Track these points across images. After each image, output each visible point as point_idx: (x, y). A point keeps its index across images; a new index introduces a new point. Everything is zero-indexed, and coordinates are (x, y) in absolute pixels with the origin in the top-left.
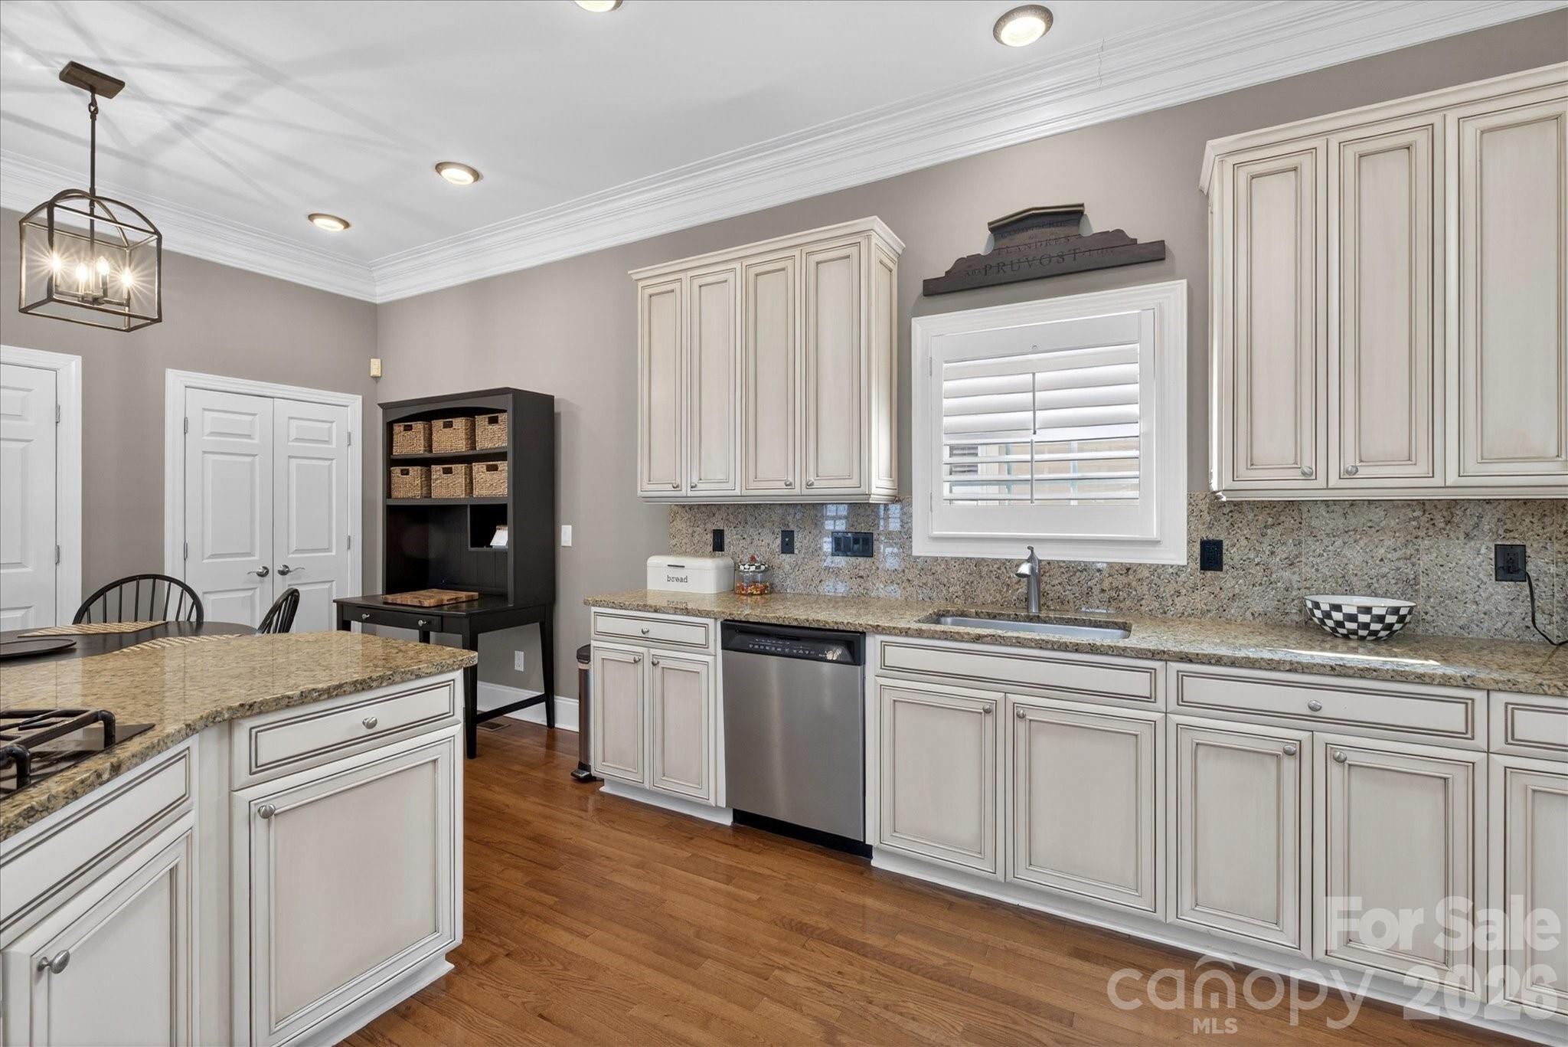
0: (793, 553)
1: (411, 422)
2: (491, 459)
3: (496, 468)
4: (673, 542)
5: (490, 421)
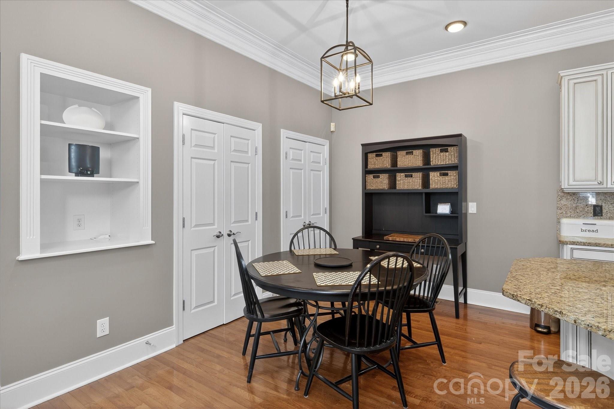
1: (381, 152)
2: (444, 170)
3: (447, 174)
4: (560, 211)
5: (442, 151)
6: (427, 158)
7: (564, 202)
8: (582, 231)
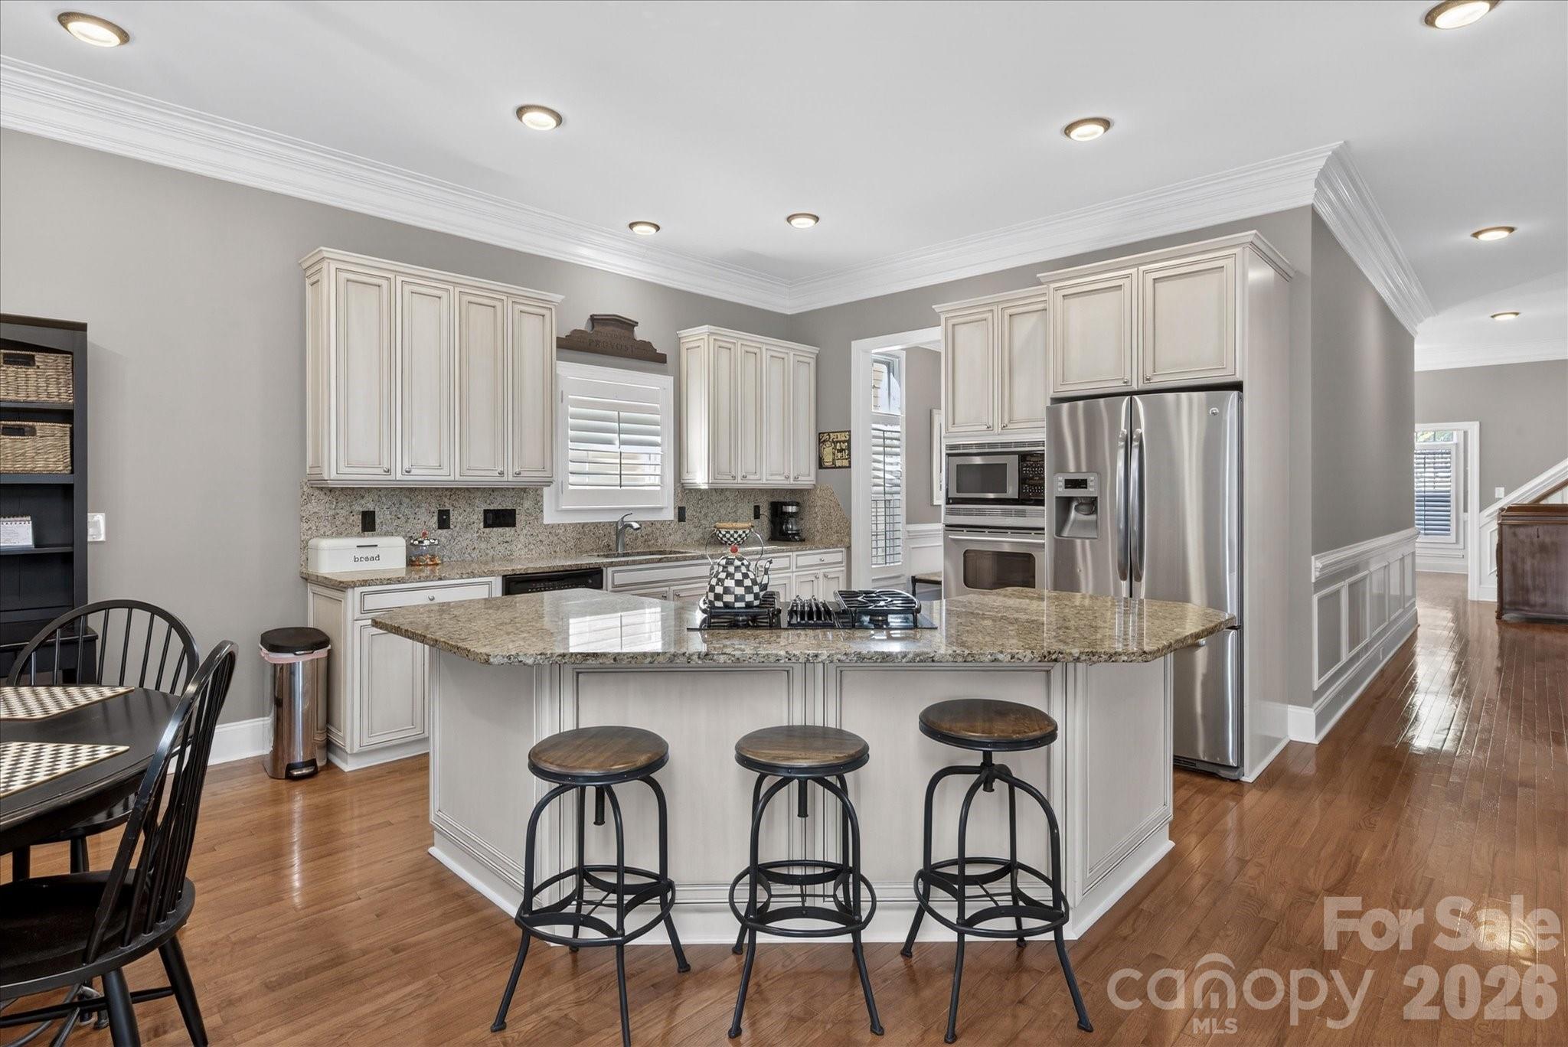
0: (449, 528)
2: (17, 416)
3: (30, 432)
4: (306, 526)
5: (9, 361)
7: (319, 506)
8: (356, 559)
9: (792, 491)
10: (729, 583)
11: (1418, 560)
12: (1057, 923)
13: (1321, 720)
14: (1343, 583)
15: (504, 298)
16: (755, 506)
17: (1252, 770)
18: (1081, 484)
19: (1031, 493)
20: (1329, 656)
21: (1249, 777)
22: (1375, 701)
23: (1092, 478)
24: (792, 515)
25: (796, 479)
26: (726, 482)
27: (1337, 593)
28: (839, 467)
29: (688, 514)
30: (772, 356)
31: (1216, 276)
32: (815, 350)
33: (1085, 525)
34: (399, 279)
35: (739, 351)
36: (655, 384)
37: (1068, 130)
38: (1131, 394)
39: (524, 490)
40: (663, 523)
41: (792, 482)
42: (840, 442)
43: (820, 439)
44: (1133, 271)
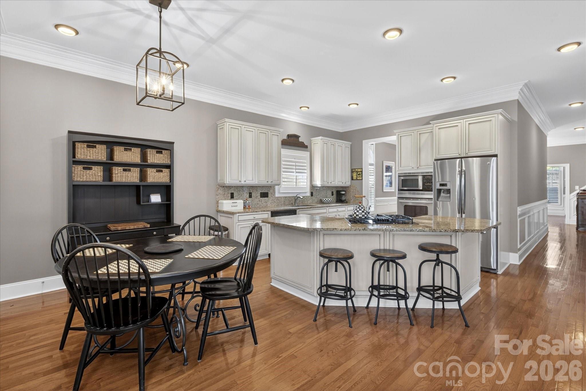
0: (252, 198)
1: (95, 144)
2: (159, 167)
3: (162, 171)
4: (217, 197)
5: (157, 152)
6: (144, 157)
7: (220, 191)
8: (232, 206)
9: (342, 187)
10: (360, 212)
11: (548, 211)
12: (458, 299)
13: (520, 257)
14: (526, 216)
15: (268, 131)
16: (332, 192)
17: (500, 270)
18: (445, 185)
19: (427, 188)
20: (522, 239)
21: (500, 272)
22: (536, 253)
23: (448, 183)
24: (343, 194)
25: (345, 183)
26: (326, 184)
27: (524, 219)
28: (358, 180)
29: (314, 194)
30: (338, 145)
31: (488, 123)
32: (350, 143)
33: (446, 197)
34: (243, 126)
35: (329, 144)
36: (304, 154)
37: (442, 80)
38: (461, 158)
39: (271, 187)
40: (307, 196)
41: (344, 184)
42: (359, 172)
43: (352, 171)
44: (462, 121)
